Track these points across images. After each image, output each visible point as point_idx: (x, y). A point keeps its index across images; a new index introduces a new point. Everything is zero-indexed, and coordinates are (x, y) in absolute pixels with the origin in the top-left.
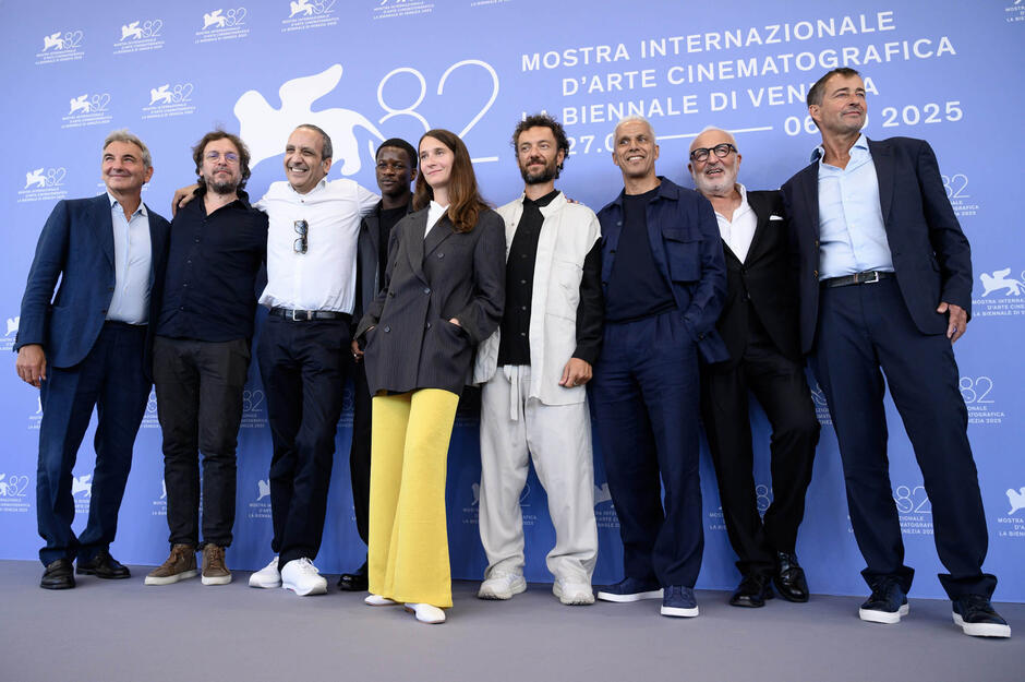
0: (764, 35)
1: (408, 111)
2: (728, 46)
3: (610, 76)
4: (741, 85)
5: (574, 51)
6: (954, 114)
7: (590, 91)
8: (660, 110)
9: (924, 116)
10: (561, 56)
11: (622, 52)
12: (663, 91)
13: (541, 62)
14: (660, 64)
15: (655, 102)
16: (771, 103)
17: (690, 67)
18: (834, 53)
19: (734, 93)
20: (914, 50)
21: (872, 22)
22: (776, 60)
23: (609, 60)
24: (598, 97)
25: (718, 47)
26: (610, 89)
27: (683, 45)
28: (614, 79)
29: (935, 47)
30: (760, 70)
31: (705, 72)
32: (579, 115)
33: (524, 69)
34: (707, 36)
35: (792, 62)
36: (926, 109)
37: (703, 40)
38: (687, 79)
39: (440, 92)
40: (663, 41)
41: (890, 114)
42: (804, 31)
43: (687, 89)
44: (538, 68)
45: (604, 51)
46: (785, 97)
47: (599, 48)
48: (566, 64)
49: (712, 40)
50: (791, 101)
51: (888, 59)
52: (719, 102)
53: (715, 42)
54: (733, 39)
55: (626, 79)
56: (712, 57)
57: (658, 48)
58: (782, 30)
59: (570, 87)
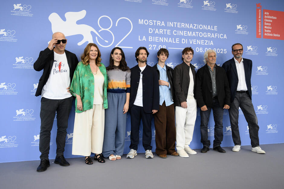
0: (193, 26)
1: (107, 30)
2: (186, 27)
5: (152, 21)
6: (225, 52)
7: (156, 33)
8: (171, 41)
9: (221, 51)
10: (149, 22)
11: (163, 24)
12: (172, 36)
13: (144, 22)
14: (172, 29)
15: (170, 39)
16: (194, 43)
17: (178, 31)
18: (206, 34)
19: (187, 39)
20: (220, 36)
21: (213, 28)
22: (195, 33)
23: (160, 25)
24: (157, 35)
26: (160, 33)
27: (177, 25)
28: (161, 31)
29: (223, 36)
30: (192, 35)
31: (181, 33)
32: (153, 39)
33: (139, 23)
34: (182, 24)
35: (198, 34)
36: (221, 50)
37: (181, 24)
38: (177, 34)
39: (116, 25)
42: (201, 27)
43: (177, 36)
44: (143, 24)
46: (196, 42)
47: (158, 21)
48: (150, 24)
49: (183, 25)
50: (197, 44)
51: (216, 37)
52: (184, 41)
53: (183, 26)
54: (187, 26)
55: (164, 31)
56: (182, 29)
57: (171, 24)
58: (197, 26)
59: (151, 31)
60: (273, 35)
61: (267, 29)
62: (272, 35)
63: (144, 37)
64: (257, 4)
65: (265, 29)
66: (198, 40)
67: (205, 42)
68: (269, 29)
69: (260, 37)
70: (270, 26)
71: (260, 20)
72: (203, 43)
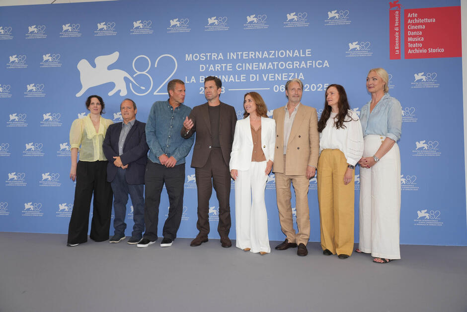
0: (269, 54)
1: (144, 73)
2: (257, 57)
3: (216, 65)
4: (260, 72)
5: (204, 54)
7: (210, 70)
8: (233, 79)
9: (317, 88)
10: (200, 56)
11: (221, 56)
12: (234, 72)
13: (192, 58)
14: (234, 62)
15: (232, 76)
16: (270, 80)
17: (244, 64)
18: (291, 63)
19: (258, 75)
20: (316, 64)
21: (304, 53)
22: (272, 64)
23: (216, 59)
24: (212, 73)
25: (254, 57)
27: (242, 55)
28: (218, 66)
29: (323, 64)
30: (267, 67)
31: (249, 66)
33: (186, 60)
34: (250, 53)
35: (278, 65)
36: (318, 86)
37: (248, 54)
38: (243, 68)
39: (156, 66)
40: (235, 53)
41: (307, 86)
42: (282, 54)
43: (242, 72)
44: (191, 60)
45: (214, 55)
46: (274, 78)
47: (213, 54)
48: (201, 59)
49: (252, 55)
50: (276, 80)
51: (308, 67)
52: (253, 78)
53: (253, 55)
54: (259, 55)
55: (222, 67)
56: (251, 61)
57: (233, 56)
58: (275, 53)
59: (203, 67)
60: (428, 51)
61: (412, 42)
62: (425, 51)
63: (193, 77)
64: (390, 3)
65: (409, 42)
66: (276, 74)
67: (289, 76)
68: (418, 42)
69: (398, 57)
70: (420, 36)
71: (397, 29)
72: (285, 78)
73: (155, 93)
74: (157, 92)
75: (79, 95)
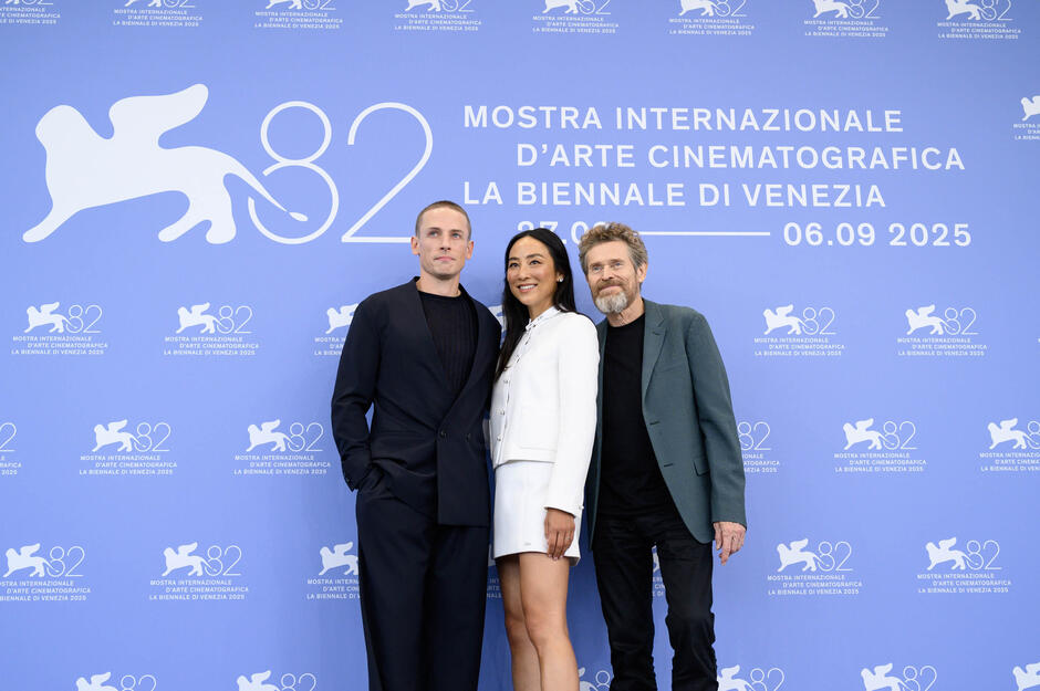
0: (762, 119)
1: (306, 163)
2: (719, 128)
3: (577, 147)
4: (735, 177)
5: (533, 110)
6: (962, 238)
7: (553, 164)
8: (638, 198)
9: (933, 237)
10: (516, 113)
11: (593, 118)
12: (642, 174)
13: (489, 117)
14: (640, 140)
15: (633, 186)
16: (769, 204)
17: (676, 148)
18: (838, 151)
19: (726, 186)
20: (922, 158)
21: (879, 121)
22: (773, 151)
23: (576, 126)
24: (562, 173)
25: (709, 127)
26: (577, 164)
27: (667, 118)
28: (583, 151)
29: (943, 158)
31: (692, 156)
32: (538, 193)
33: (467, 125)
34: (696, 111)
35: (792, 155)
36: (934, 230)
37: (690, 115)
38: (672, 163)
39: (351, 141)
40: (644, 111)
41: (897, 231)
42: (805, 120)
43: (671, 174)
44: (485, 125)
45: (569, 114)
46: (784, 198)
47: (564, 109)
48: (521, 124)
49: (701, 118)
50: (791, 204)
51: (896, 167)
52: (709, 195)
53: (705, 120)
54: (726, 119)
55: (597, 154)
56: (700, 138)
57: (637, 118)
58: (782, 115)
59: (527, 155)
63: (493, 185)
66: (790, 187)
67: (833, 195)
72: (820, 200)
73: (347, 238)
74: (355, 235)
75: (34, 235)
